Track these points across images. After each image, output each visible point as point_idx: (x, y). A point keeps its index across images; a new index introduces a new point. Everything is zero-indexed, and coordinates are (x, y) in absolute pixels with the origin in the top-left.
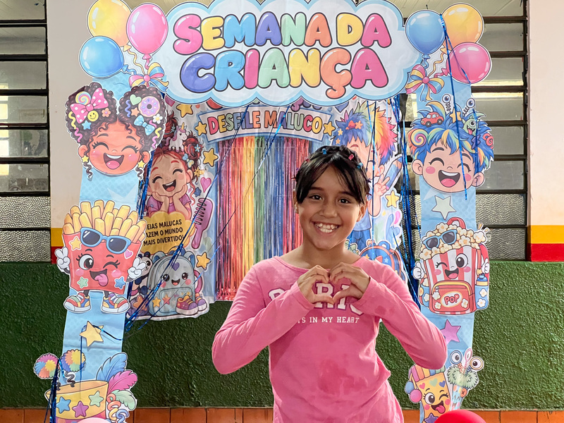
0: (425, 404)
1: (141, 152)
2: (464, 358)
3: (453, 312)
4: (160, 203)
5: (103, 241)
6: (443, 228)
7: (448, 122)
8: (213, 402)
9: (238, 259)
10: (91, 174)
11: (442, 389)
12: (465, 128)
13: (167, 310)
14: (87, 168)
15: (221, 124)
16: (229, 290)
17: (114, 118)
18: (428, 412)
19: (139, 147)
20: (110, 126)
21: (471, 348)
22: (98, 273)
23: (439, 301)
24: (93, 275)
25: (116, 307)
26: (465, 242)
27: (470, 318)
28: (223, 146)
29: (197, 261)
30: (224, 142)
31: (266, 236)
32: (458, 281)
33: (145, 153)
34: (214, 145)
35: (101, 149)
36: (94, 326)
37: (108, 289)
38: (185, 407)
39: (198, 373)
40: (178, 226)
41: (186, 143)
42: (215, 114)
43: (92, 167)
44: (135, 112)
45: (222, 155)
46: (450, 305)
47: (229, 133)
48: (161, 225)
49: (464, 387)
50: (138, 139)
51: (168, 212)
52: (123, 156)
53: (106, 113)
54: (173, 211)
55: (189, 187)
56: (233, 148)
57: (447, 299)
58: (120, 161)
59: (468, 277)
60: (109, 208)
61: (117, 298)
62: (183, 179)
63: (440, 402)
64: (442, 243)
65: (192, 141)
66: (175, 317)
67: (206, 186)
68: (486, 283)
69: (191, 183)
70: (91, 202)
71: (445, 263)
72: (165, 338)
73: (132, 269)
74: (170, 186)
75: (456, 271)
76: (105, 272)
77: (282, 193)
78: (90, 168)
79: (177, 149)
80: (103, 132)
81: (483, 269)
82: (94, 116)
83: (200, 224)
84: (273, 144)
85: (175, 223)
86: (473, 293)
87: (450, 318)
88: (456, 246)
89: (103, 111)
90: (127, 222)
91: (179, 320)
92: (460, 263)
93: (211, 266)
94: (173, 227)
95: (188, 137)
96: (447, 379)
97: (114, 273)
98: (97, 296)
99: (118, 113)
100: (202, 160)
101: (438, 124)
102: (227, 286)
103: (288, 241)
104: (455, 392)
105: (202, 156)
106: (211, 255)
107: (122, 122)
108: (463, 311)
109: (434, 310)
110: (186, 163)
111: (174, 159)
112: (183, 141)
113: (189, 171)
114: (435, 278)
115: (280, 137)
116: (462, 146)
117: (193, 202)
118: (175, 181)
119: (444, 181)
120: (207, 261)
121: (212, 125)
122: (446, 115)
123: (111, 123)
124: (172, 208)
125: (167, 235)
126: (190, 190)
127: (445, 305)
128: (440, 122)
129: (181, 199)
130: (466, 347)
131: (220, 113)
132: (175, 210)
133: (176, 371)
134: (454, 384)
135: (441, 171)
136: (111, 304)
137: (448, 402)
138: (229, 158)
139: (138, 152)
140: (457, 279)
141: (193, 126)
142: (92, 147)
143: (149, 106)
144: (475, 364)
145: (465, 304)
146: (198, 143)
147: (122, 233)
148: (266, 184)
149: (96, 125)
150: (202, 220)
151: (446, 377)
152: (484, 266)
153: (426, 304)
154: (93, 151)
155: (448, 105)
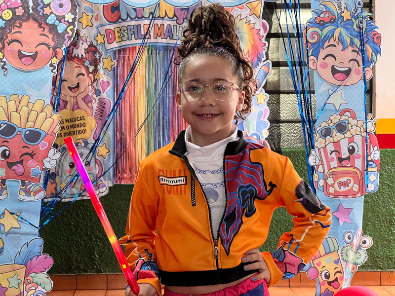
0: (321, 280)
1: (54, 49)
2: (355, 238)
3: (346, 195)
4: (66, 102)
5: (19, 133)
6: (336, 119)
7: (340, 21)
8: (112, 269)
9: (133, 148)
10: (6, 69)
11: (336, 266)
12: (355, 26)
13: (72, 193)
14: (2, 64)
15: (117, 35)
16: (125, 175)
17: (27, 17)
18: (324, 288)
19: (52, 44)
20: (24, 24)
21: (361, 228)
22: (15, 164)
23: (332, 185)
24: (10, 165)
25: (32, 194)
26: (356, 131)
27: (360, 201)
28: (119, 54)
29: (97, 151)
30: (119, 51)
31: (155, 130)
32: (350, 167)
33: (58, 50)
34: (112, 53)
35: (16, 46)
36: (11, 213)
37: (25, 178)
38: (89, 273)
39: (99, 245)
40: (82, 122)
41: (87, 51)
42: (112, 27)
43: (7, 62)
44: (47, 11)
45: (118, 62)
46: (343, 189)
47: (124, 43)
48: (67, 121)
49: (355, 264)
50: (51, 36)
51: (73, 110)
52: (37, 53)
53: (20, 12)
54: (77, 109)
55: (91, 89)
56: (127, 55)
57: (340, 184)
58: (34, 57)
59: (358, 163)
60: (24, 101)
61: (33, 187)
62: (86, 82)
63: (334, 278)
64: (335, 132)
65: (92, 49)
66: (80, 198)
67: (105, 88)
68: (375, 169)
69: (92, 85)
70: (7, 96)
71: (338, 151)
72: (71, 216)
73: (47, 159)
74: (74, 88)
75: (348, 158)
76: (21, 162)
77: (169, 93)
78: (5, 63)
79: (80, 56)
80: (17, 29)
81: (372, 156)
82: (8, 15)
83: (101, 120)
84: (162, 52)
85: (79, 119)
86: (363, 178)
87: (343, 201)
88: (348, 135)
89: (17, 10)
90: (42, 115)
91: (83, 200)
92: (352, 151)
93: (109, 155)
94: (77, 123)
95: (89, 46)
96: (341, 257)
97: (30, 163)
98: (14, 185)
99: (31, 11)
100: (101, 65)
101: (330, 22)
102: (124, 171)
103: (174, 133)
104: (347, 268)
105: (101, 62)
106: (109, 146)
107: (36, 20)
108: (354, 195)
109: (328, 194)
110: (87, 68)
111: (77, 65)
112: (85, 50)
113: (90, 75)
114: (329, 165)
115: (167, 46)
116: (352, 43)
117: (94, 101)
118: (78, 84)
119: (337, 75)
120: (106, 151)
121: (109, 36)
122: (338, 14)
123: (24, 21)
124: (76, 106)
125: (72, 130)
126: (92, 91)
127: (338, 190)
128: (333, 21)
129: (84, 99)
130: (356, 228)
131: (116, 25)
132: (78, 108)
133: (81, 243)
134: (347, 261)
135: (333, 66)
136: (28, 193)
137: (342, 278)
138: (124, 64)
139: (51, 49)
140: (349, 165)
141: (93, 36)
142: (6, 44)
143: (61, 6)
144: (364, 242)
145: (356, 188)
146: (98, 51)
147: (37, 125)
148: (155, 85)
149: (10, 23)
150: (102, 116)
151: (340, 255)
152: (373, 153)
153: (321, 189)
154: (8, 48)
155: (340, 5)
